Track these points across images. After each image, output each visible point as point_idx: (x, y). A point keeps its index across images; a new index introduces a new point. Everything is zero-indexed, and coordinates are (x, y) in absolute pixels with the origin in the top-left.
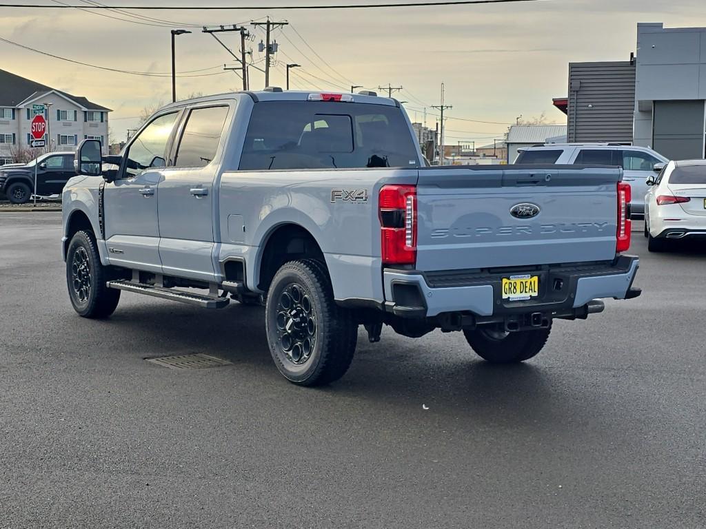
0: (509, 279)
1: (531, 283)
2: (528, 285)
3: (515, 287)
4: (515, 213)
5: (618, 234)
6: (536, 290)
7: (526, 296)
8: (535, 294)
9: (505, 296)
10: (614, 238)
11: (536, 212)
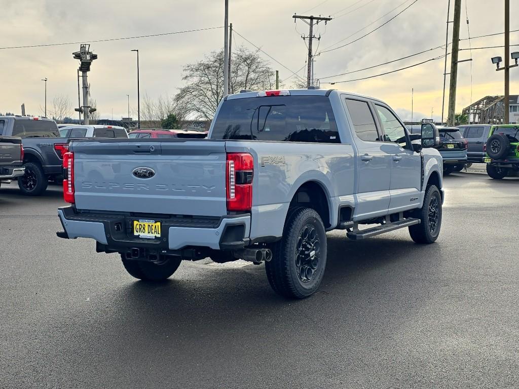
0: (138, 221)
1: (156, 226)
2: (153, 228)
3: (144, 228)
4: (136, 174)
5: (228, 196)
6: (160, 232)
7: (152, 236)
8: (159, 236)
9: (136, 234)
10: (224, 199)
11: (151, 174)
